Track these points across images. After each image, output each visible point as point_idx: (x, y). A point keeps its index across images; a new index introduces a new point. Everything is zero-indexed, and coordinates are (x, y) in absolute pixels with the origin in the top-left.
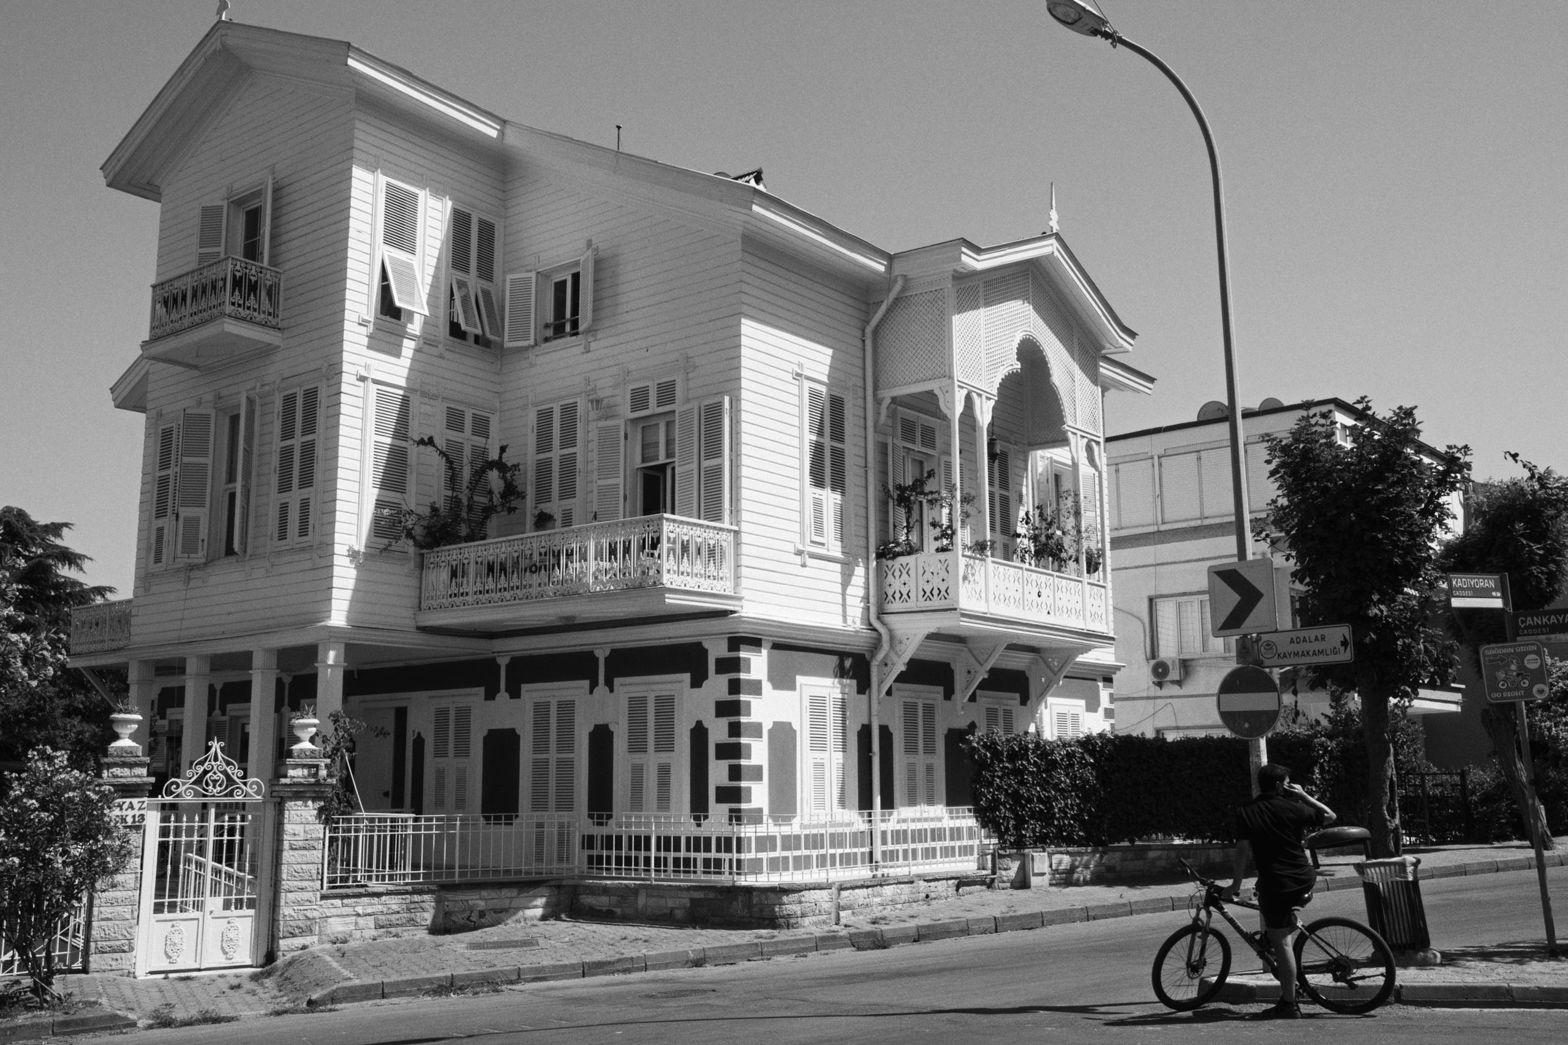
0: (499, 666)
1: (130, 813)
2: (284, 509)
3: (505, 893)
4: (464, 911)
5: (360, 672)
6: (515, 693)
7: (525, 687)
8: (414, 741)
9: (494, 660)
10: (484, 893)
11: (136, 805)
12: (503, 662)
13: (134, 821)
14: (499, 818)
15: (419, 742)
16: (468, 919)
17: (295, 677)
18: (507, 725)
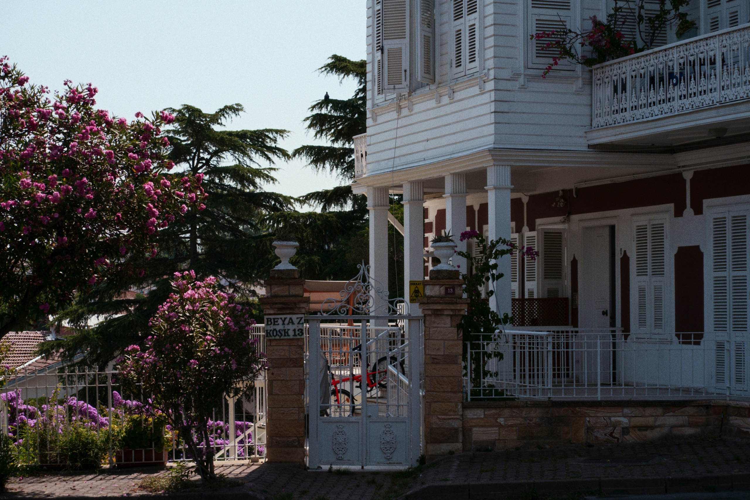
0: (684, 181)
1: (291, 327)
2: (459, 34)
3: (649, 411)
4: (607, 426)
5: (578, 190)
6: (698, 210)
7: (706, 202)
8: (622, 259)
9: (680, 175)
10: (626, 411)
11: (296, 321)
12: (688, 176)
13: (295, 335)
14: (689, 337)
15: (625, 260)
16: (611, 434)
17: (531, 197)
18: (692, 243)
